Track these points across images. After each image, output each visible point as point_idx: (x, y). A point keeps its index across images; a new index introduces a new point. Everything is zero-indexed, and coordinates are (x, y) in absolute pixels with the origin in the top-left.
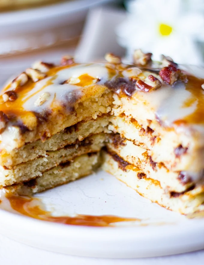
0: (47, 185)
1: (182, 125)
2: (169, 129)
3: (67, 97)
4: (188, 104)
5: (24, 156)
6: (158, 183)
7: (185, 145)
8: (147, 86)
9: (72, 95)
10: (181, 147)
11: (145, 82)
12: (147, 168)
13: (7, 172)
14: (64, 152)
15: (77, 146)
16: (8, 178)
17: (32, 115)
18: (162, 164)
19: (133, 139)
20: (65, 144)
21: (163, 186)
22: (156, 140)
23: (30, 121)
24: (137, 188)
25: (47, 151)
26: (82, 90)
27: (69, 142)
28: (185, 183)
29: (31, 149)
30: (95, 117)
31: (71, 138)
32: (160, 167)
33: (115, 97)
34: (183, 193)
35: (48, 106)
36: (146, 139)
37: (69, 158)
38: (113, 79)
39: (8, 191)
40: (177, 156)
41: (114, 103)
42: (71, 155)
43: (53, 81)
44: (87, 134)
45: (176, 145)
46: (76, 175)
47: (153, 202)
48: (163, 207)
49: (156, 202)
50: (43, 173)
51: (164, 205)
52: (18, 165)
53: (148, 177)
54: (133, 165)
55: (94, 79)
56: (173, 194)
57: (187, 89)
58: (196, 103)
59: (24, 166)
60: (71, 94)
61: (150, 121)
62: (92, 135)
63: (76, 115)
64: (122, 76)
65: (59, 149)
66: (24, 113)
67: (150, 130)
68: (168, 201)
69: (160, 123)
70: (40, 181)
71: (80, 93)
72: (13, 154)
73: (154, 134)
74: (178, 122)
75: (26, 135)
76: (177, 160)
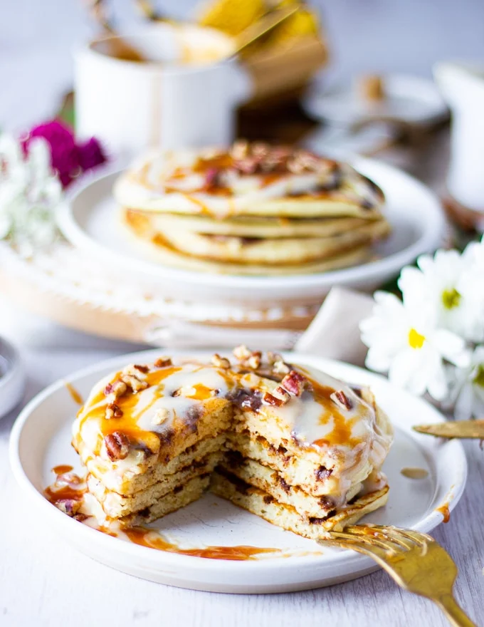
0: (159, 513)
1: (325, 445)
2: (310, 450)
3: (188, 414)
4: (324, 421)
5: (143, 483)
6: (292, 508)
7: (328, 467)
8: (278, 402)
9: (194, 412)
10: (322, 468)
11: (274, 395)
12: (277, 491)
13: (124, 501)
14: (179, 476)
15: (192, 468)
16: (125, 508)
17: (151, 434)
18: (298, 487)
19: (258, 458)
20: (182, 466)
21: (301, 512)
22: (291, 460)
23: (153, 442)
24: (261, 514)
25: (165, 475)
26: (203, 405)
27: (186, 464)
28: (328, 508)
29: (150, 474)
30: (216, 435)
31: (188, 459)
32: (296, 491)
33: (237, 412)
34: (325, 519)
35: (170, 425)
36: (278, 461)
37: (183, 481)
38: (233, 390)
39: (124, 523)
40: (318, 478)
41: (235, 417)
42: (185, 478)
43: (162, 393)
44: (204, 453)
45: (317, 467)
46: (188, 500)
47: (285, 530)
48: (299, 534)
49: (290, 530)
50: (158, 500)
51: (300, 532)
52: (138, 492)
53: (279, 501)
54: (257, 488)
55: (210, 390)
56: (313, 520)
57: (316, 401)
58: (332, 419)
59: (141, 493)
60: (192, 410)
61: (286, 441)
62: (208, 454)
63: (197, 434)
64: (242, 386)
65: (175, 473)
66: (144, 434)
67: (282, 450)
68: (306, 528)
69: (296, 442)
70: (153, 510)
71: (201, 409)
72: (133, 481)
73: (286, 454)
74: (320, 442)
75: (149, 459)
76: (318, 483)
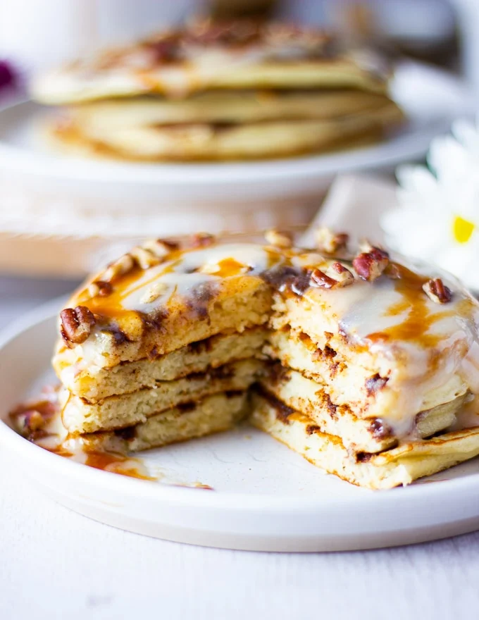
0: (155, 440)
1: (381, 340)
2: (360, 349)
3: (195, 292)
5: (118, 385)
6: (338, 440)
7: (383, 375)
8: (329, 280)
9: (204, 289)
10: (377, 377)
11: (327, 274)
12: (321, 416)
13: (88, 409)
14: (184, 385)
15: (208, 377)
16: (89, 420)
17: (135, 315)
18: (346, 407)
19: (301, 369)
20: (188, 371)
21: (347, 444)
22: (339, 369)
23: (131, 326)
24: (304, 452)
25: (157, 381)
26: (222, 282)
27: (195, 368)
28: (382, 437)
29: (130, 374)
30: (241, 329)
31: (199, 361)
32: (343, 413)
33: (277, 298)
34: (378, 454)
35: (162, 304)
36: (323, 367)
37: (194, 396)
38: (275, 268)
39: (87, 442)
40: (371, 393)
41: (274, 307)
42: (198, 392)
43: (175, 268)
44: (226, 358)
45: (370, 374)
46: (205, 428)
47: (329, 473)
48: (346, 480)
49: (335, 473)
50: (148, 417)
51: (347, 477)
52: (106, 398)
53: (322, 430)
54: (300, 413)
55: (241, 267)
56: (362, 457)
57: (398, 289)
58: (409, 310)
59: (115, 401)
60: (202, 287)
61: (330, 335)
62: (234, 361)
63: (209, 323)
64: (291, 264)
65: (177, 379)
66: (124, 314)
67: (330, 352)
68: (353, 469)
69: (346, 338)
70: (142, 431)
71: (217, 287)
72: (99, 379)
73: (335, 359)
74: (375, 337)
75: (122, 348)
76: (370, 399)
